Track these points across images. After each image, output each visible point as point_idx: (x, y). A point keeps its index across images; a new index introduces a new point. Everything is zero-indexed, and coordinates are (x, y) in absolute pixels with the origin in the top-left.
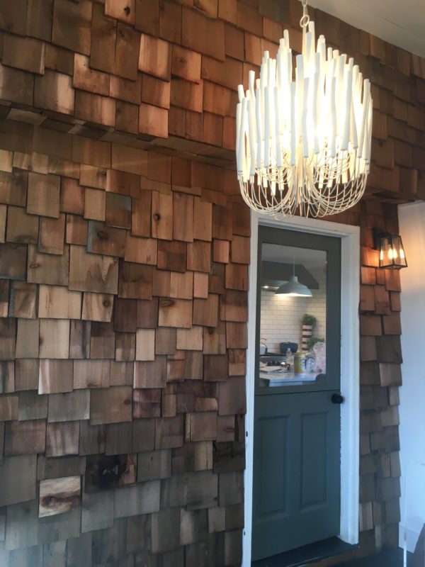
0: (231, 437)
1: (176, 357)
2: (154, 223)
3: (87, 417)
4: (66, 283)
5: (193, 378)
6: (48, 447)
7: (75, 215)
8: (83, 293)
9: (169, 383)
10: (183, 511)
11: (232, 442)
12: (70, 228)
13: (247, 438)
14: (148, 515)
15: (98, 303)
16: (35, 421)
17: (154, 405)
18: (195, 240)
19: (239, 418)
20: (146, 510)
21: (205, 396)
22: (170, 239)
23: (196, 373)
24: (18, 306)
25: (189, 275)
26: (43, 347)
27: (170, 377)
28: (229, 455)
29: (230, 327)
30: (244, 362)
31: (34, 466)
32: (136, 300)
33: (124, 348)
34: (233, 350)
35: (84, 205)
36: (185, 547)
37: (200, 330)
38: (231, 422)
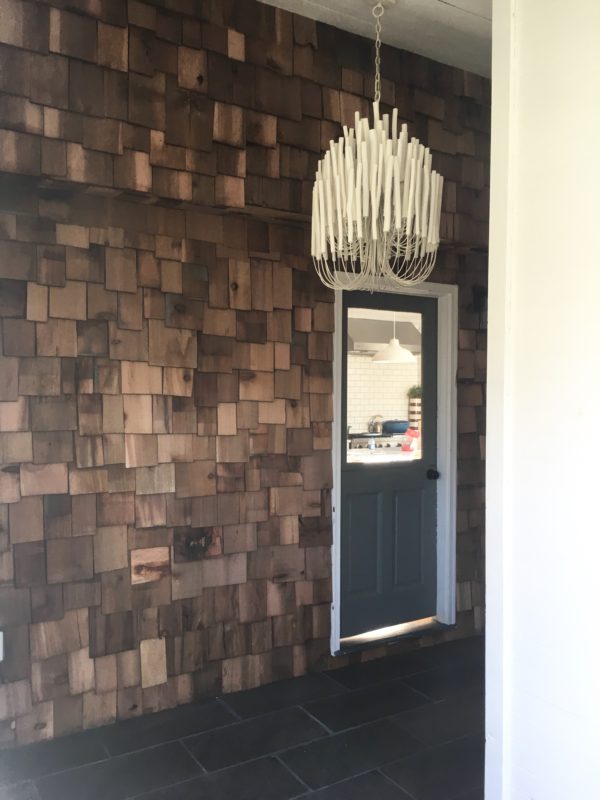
0: (317, 512)
1: (258, 431)
2: (231, 293)
3: (173, 490)
4: (146, 358)
5: (277, 452)
6: (137, 519)
7: (153, 289)
8: (163, 368)
9: (252, 458)
10: (269, 583)
11: (318, 518)
12: (147, 302)
13: (334, 514)
14: (235, 586)
15: (178, 377)
16: (123, 494)
17: (237, 479)
18: (275, 309)
19: (325, 492)
20: (233, 581)
21: (289, 471)
22: (249, 308)
23: (279, 448)
24: (102, 383)
25: (269, 345)
26: (127, 422)
27: (252, 451)
28: (315, 530)
29: (313, 398)
30: (329, 435)
31: (125, 536)
32: (217, 373)
33: (205, 423)
34: (317, 423)
35: (160, 278)
36: (272, 618)
37: (282, 403)
38: (317, 496)
